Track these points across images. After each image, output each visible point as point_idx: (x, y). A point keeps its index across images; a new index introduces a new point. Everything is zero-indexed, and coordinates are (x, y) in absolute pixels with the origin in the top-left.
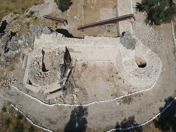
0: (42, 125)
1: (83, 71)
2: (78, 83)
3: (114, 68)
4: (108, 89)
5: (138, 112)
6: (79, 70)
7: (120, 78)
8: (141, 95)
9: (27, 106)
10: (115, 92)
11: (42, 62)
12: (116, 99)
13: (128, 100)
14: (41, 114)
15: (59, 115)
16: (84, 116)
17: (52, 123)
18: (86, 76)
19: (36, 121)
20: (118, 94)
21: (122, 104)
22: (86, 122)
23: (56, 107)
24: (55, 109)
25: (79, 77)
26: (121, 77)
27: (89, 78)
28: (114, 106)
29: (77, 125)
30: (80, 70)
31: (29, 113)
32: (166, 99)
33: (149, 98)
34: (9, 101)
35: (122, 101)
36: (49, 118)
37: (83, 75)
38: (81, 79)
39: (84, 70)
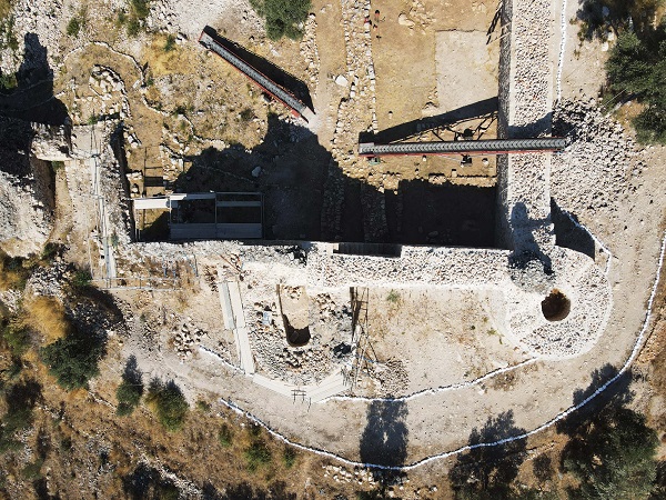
0: (310, 445)
1: (391, 316)
2: (380, 348)
3: (478, 306)
4: (459, 359)
5: (526, 407)
6: (379, 311)
7: (491, 332)
8: (540, 368)
9: (261, 403)
10: (477, 366)
11: (280, 318)
12: (478, 381)
13: (506, 381)
14: (300, 420)
15: (343, 422)
16: (400, 419)
17: (331, 438)
18: (401, 331)
19: (293, 436)
20: (483, 370)
21: (491, 391)
22: (406, 432)
23: (332, 404)
24: (330, 408)
25: (383, 333)
26: (495, 329)
27: (409, 334)
28: (471, 399)
29: (386, 438)
30: (383, 312)
31: (271, 419)
32: (597, 371)
33: (559, 373)
34: (211, 390)
35: (492, 382)
36: (321, 428)
37: (393, 327)
38: (389, 338)
39: (393, 312)
